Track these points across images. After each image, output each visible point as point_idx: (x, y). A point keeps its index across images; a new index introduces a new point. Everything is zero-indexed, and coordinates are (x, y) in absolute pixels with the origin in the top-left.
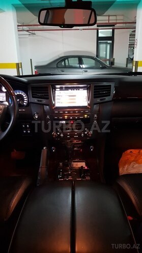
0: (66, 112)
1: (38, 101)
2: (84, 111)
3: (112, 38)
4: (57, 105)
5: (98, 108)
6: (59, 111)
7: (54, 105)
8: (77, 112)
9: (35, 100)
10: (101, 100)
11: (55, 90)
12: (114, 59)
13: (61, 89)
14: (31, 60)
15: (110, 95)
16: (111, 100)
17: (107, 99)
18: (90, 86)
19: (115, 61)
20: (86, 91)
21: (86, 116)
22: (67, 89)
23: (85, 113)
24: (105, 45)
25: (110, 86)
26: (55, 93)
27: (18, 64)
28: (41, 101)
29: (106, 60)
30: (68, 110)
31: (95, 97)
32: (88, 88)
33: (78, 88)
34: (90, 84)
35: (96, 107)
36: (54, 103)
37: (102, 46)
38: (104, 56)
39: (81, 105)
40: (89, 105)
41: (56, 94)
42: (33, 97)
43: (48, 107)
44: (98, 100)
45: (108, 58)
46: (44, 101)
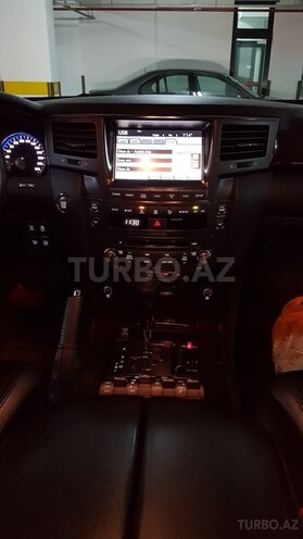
0: (143, 196)
1: (69, 161)
2: (192, 195)
3: (267, 33)
4: (119, 175)
5: (230, 188)
6: (123, 193)
7: (111, 174)
8: (171, 196)
9: (62, 160)
10: (240, 165)
11: (116, 134)
12: (269, 82)
13: (132, 130)
14: (83, 77)
15: (264, 154)
16: (267, 166)
17: (257, 163)
18: (211, 126)
19: (272, 88)
20: (199, 140)
21: (195, 208)
22: (148, 130)
23: (193, 201)
24: (250, 49)
25: (267, 128)
26: (115, 142)
27: (52, 84)
28: (76, 162)
29: (250, 84)
30: (148, 189)
31: (223, 158)
32: (204, 132)
33: (178, 131)
34: (211, 121)
35: (225, 186)
36: (110, 167)
37: (245, 52)
38: (248, 76)
39: (184, 179)
40: (205, 177)
41: (119, 146)
42: (56, 151)
43: (94, 179)
44: (232, 166)
45: (256, 79)
46: (84, 163)
